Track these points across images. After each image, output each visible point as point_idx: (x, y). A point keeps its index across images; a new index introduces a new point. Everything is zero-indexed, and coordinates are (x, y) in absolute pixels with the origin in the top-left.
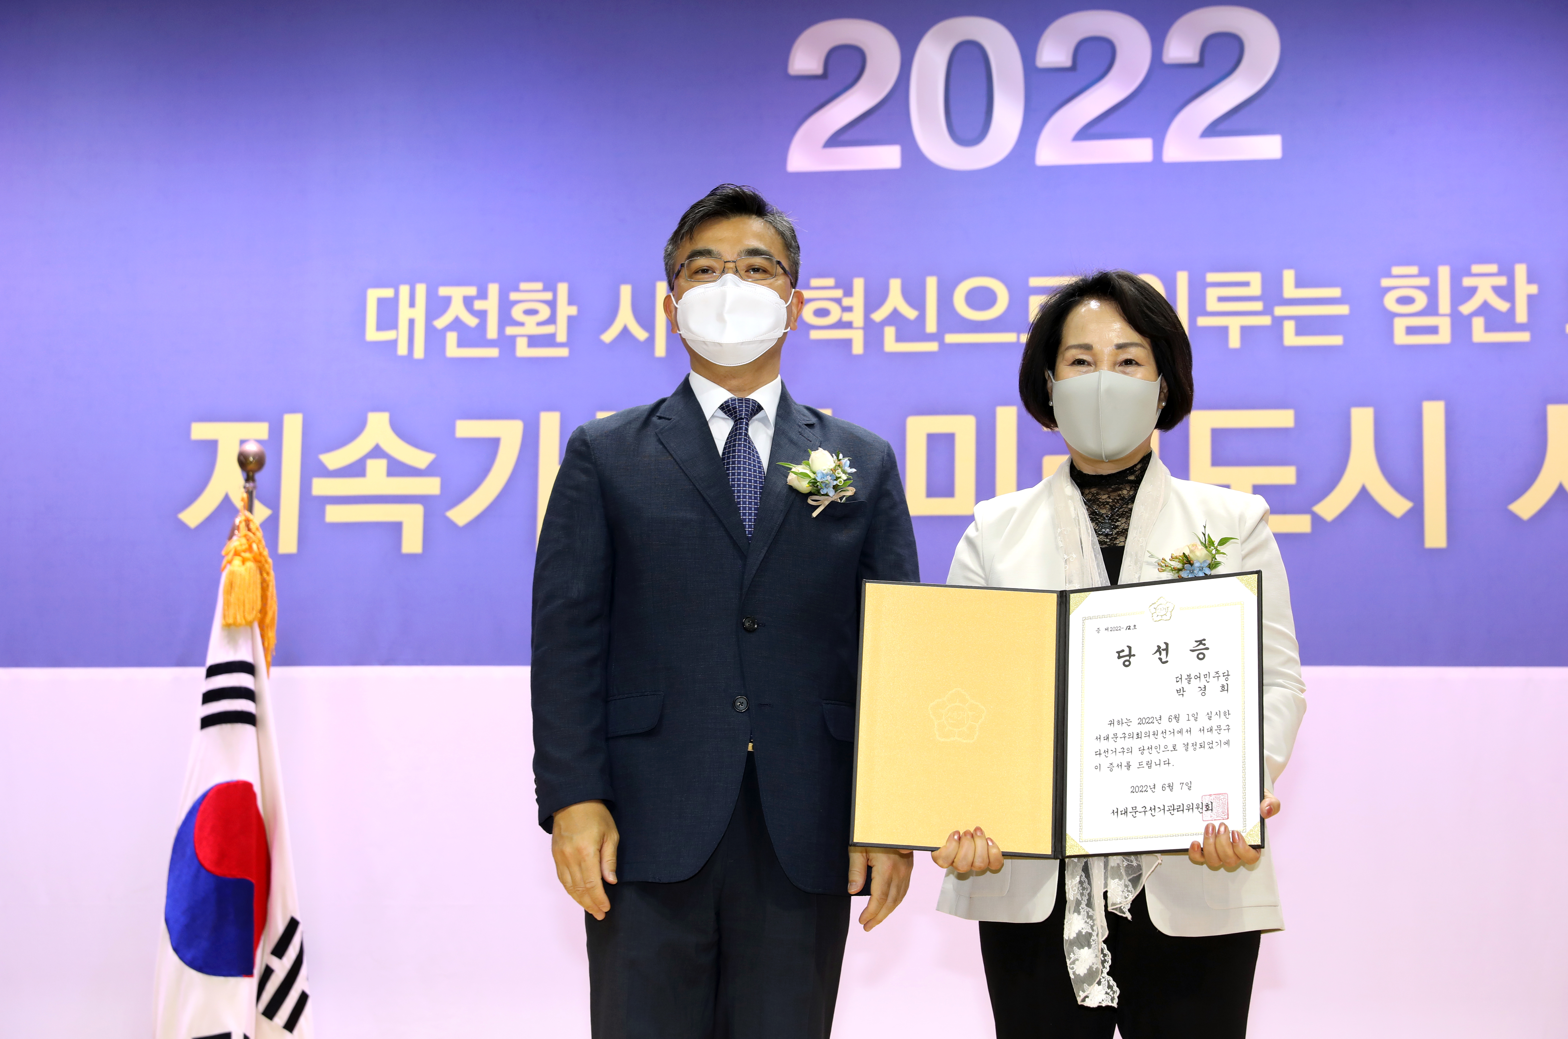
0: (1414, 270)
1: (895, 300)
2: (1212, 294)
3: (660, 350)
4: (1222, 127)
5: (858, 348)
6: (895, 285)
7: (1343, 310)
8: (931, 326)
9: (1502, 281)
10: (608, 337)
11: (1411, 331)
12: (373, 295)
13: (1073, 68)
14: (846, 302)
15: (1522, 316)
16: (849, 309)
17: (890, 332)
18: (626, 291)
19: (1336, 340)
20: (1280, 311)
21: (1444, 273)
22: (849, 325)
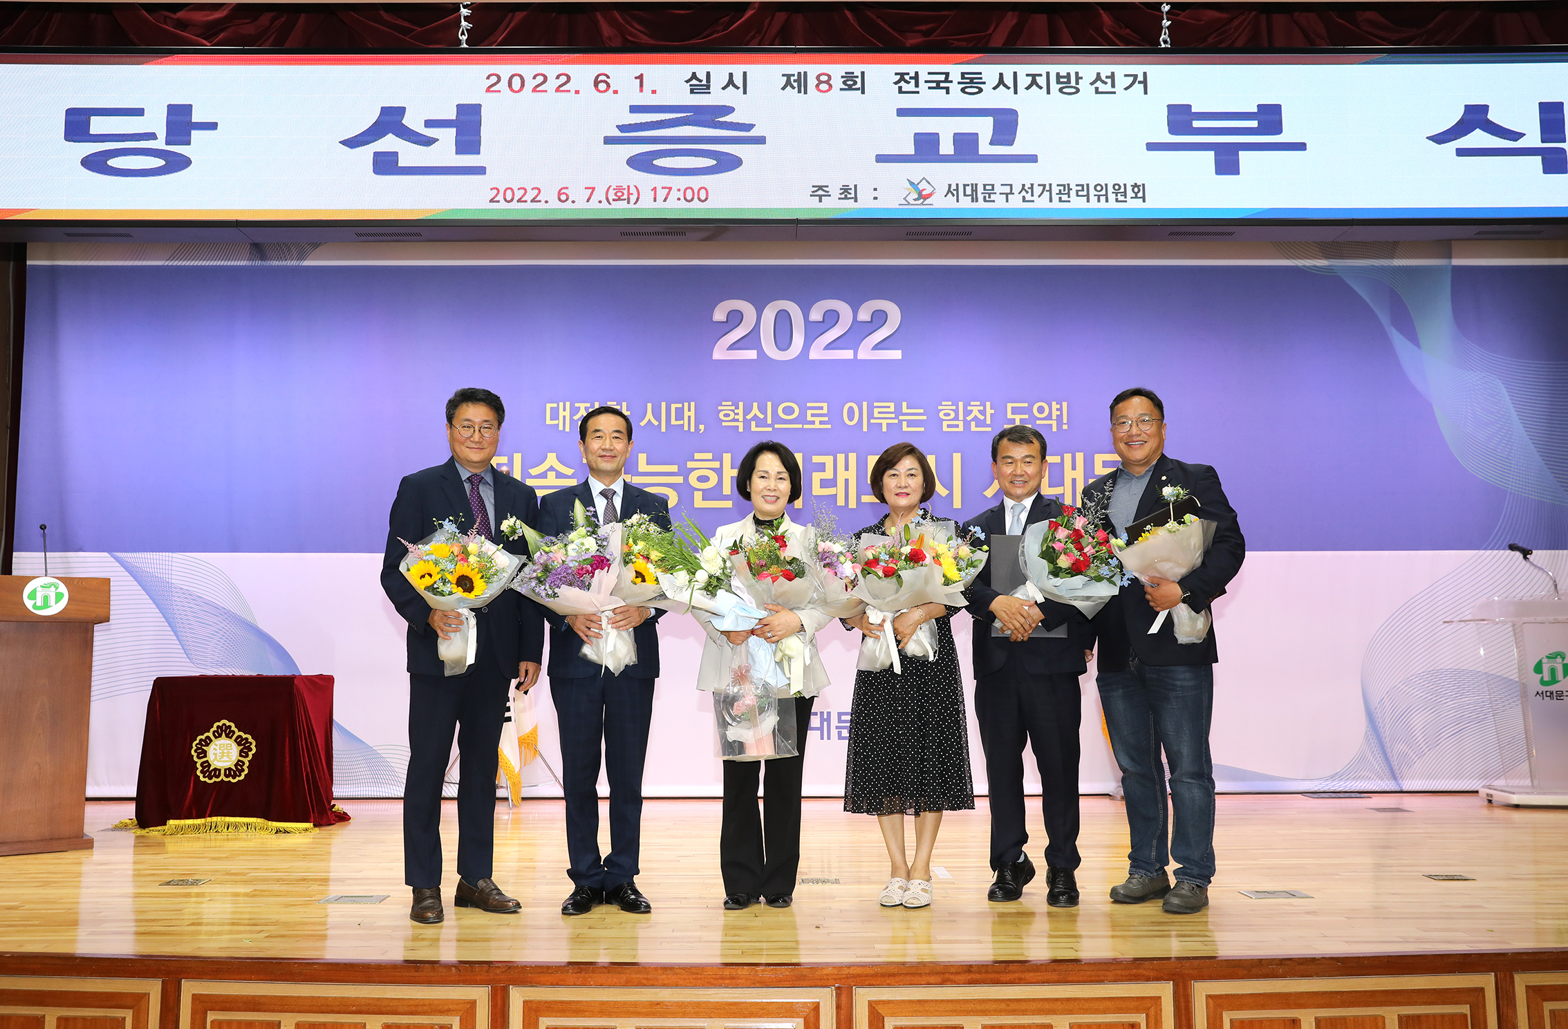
0: (950, 403)
1: (755, 411)
2: (876, 410)
3: (663, 429)
4: (879, 346)
5: (741, 430)
6: (755, 405)
7: (925, 418)
8: (769, 422)
9: (982, 408)
10: (643, 424)
11: (949, 426)
12: (549, 406)
13: (823, 322)
14: (736, 411)
15: (988, 422)
16: (738, 414)
17: (753, 423)
18: (649, 406)
19: (922, 429)
20: (901, 418)
21: (961, 404)
22: (737, 420)
